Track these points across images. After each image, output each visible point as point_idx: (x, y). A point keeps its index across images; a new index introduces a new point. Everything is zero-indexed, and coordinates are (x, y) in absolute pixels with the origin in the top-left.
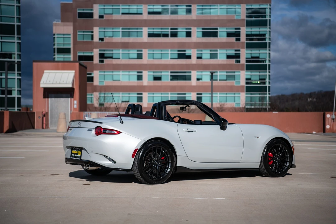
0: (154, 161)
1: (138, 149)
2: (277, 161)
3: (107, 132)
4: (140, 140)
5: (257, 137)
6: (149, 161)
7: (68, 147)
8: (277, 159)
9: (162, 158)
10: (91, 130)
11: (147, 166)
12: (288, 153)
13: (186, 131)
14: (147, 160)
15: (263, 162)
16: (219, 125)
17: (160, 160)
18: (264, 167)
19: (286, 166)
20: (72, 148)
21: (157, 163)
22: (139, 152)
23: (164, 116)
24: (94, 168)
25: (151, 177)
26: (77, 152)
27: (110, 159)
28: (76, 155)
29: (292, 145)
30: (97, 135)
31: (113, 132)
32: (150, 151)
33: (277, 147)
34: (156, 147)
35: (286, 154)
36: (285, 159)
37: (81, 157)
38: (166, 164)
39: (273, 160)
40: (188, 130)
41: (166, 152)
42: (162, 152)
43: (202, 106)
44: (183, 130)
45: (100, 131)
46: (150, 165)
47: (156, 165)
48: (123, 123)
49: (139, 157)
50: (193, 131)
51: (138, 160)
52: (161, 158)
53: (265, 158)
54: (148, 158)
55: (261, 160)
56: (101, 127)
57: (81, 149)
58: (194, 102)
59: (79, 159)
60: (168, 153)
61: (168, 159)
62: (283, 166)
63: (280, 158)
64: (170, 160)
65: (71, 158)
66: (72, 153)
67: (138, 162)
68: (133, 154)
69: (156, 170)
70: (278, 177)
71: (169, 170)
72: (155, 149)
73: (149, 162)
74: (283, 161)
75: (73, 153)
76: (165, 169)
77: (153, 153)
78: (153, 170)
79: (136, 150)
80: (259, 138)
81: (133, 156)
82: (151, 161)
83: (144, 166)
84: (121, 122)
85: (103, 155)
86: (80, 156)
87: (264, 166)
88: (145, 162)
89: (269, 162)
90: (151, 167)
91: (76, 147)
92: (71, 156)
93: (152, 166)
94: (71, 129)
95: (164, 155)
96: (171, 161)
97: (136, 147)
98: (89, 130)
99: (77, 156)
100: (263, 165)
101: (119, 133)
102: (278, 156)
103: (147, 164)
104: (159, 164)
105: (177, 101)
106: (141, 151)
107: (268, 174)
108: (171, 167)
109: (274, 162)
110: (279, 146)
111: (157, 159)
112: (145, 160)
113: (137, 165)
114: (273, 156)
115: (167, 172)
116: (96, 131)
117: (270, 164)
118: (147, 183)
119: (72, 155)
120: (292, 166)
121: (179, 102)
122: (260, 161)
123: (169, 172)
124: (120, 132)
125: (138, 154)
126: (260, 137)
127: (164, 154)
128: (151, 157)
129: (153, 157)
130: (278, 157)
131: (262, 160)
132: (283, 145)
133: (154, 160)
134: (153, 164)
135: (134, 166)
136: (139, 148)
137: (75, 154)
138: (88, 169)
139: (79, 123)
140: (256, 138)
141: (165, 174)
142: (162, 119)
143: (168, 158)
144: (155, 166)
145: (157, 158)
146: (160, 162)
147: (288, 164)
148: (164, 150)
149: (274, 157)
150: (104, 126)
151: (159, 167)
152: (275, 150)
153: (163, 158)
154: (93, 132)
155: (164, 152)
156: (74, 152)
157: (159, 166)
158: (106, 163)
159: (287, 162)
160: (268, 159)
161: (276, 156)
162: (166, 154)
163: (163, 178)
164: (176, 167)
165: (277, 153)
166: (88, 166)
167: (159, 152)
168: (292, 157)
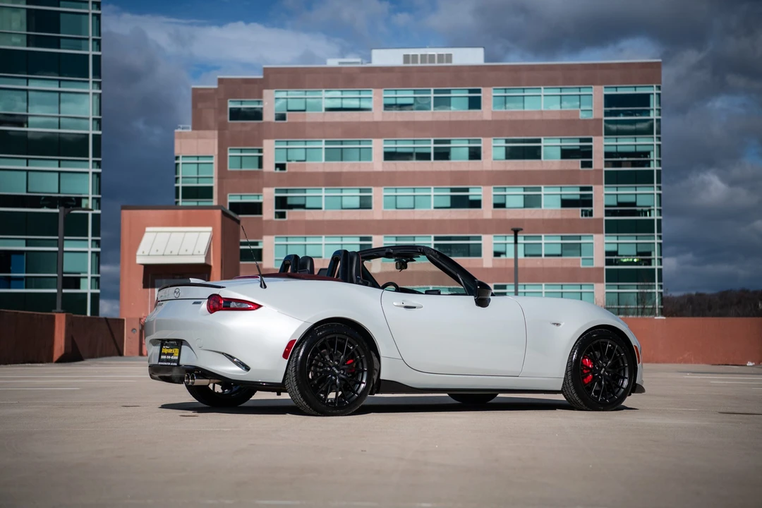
0: (330, 367)
1: (295, 340)
2: (601, 375)
3: (233, 305)
4: (302, 322)
5: (558, 324)
6: (320, 367)
7: (154, 342)
8: (602, 372)
9: (349, 362)
10: (199, 303)
11: (316, 377)
12: (625, 361)
13: (401, 306)
14: (316, 366)
15: (570, 378)
16: (473, 297)
17: (344, 364)
18: (572, 388)
19: (621, 387)
20: (163, 343)
21: (337, 371)
22: (298, 348)
23: (356, 276)
24: (202, 382)
26: (170, 351)
27: (239, 363)
28: (169, 357)
29: (634, 344)
30: (211, 313)
31: (245, 306)
32: (323, 346)
33: (600, 347)
34: (335, 338)
35: (621, 361)
36: (619, 372)
37: (178, 361)
38: (358, 374)
39: (593, 374)
40: (406, 304)
41: (357, 350)
42: (348, 349)
43: (438, 257)
44: (395, 304)
45: (217, 304)
46: (322, 375)
47: (335, 375)
48: (265, 287)
49: (298, 356)
50: (415, 307)
51: (296, 364)
52: (347, 361)
53: (575, 370)
54: (317, 361)
55: (566, 374)
56: (220, 296)
57: (179, 343)
58: (421, 250)
59: (175, 364)
60: (361, 352)
61: (360, 364)
62: (615, 388)
63: (609, 370)
64: (365, 365)
65: (160, 364)
66: (161, 354)
67: (296, 369)
68: (285, 350)
70: (603, 410)
71: (363, 386)
72: (332, 342)
73: (321, 370)
74: (617, 377)
75: (164, 354)
76: (354, 385)
77: (329, 350)
78: (328, 386)
79: (291, 343)
80: (561, 326)
81: (285, 356)
82: (324, 366)
83: (310, 377)
84: (261, 286)
85: (223, 354)
86: (177, 358)
87: (573, 385)
88: (312, 368)
89: (583, 378)
90: (324, 379)
91: (169, 340)
92: (160, 360)
93: (326, 377)
94: (161, 305)
95: (353, 356)
96: (368, 368)
97: (292, 336)
98: (195, 303)
99: (172, 357)
100: (571, 384)
102: (604, 365)
103: (315, 372)
104: (343, 374)
106: (302, 346)
107: (582, 403)
108: (367, 380)
109: (594, 378)
110: (606, 343)
111: (336, 363)
112: (311, 365)
113: (294, 374)
114: (594, 365)
115: (359, 392)
116: (209, 304)
117: (587, 382)
118: (315, 413)
119: (163, 357)
120: (635, 388)
121: (392, 251)
122: (563, 376)
123: (362, 392)
124: (259, 306)
125: (297, 352)
126: (562, 324)
127: (353, 353)
128: (324, 359)
129: (328, 359)
130: (605, 367)
131: (569, 373)
132: (614, 344)
133: (331, 364)
134: (329, 372)
135: (288, 376)
136: (297, 338)
137: (168, 354)
138: (193, 383)
139: (177, 290)
140: (555, 326)
141: (354, 395)
142: (352, 282)
143: (362, 361)
144: (334, 378)
145: (338, 361)
146: (343, 370)
147: (626, 383)
148: (352, 345)
149: (594, 368)
150: (225, 293)
151: (341, 379)
152: (598, 354)
153: (352, 361)
154: (204, 306)
155: (353, 348)
156: (165, 351)
158: (230, 370)
159: (624, 378)
160: (582, 371)
161: (598, 366)
162: (356, 353)
163: (351, 403)
164: (379, 380)
165: (601, 359)
166: (193, 378)
167: (341, 347)
168: (636, 369)
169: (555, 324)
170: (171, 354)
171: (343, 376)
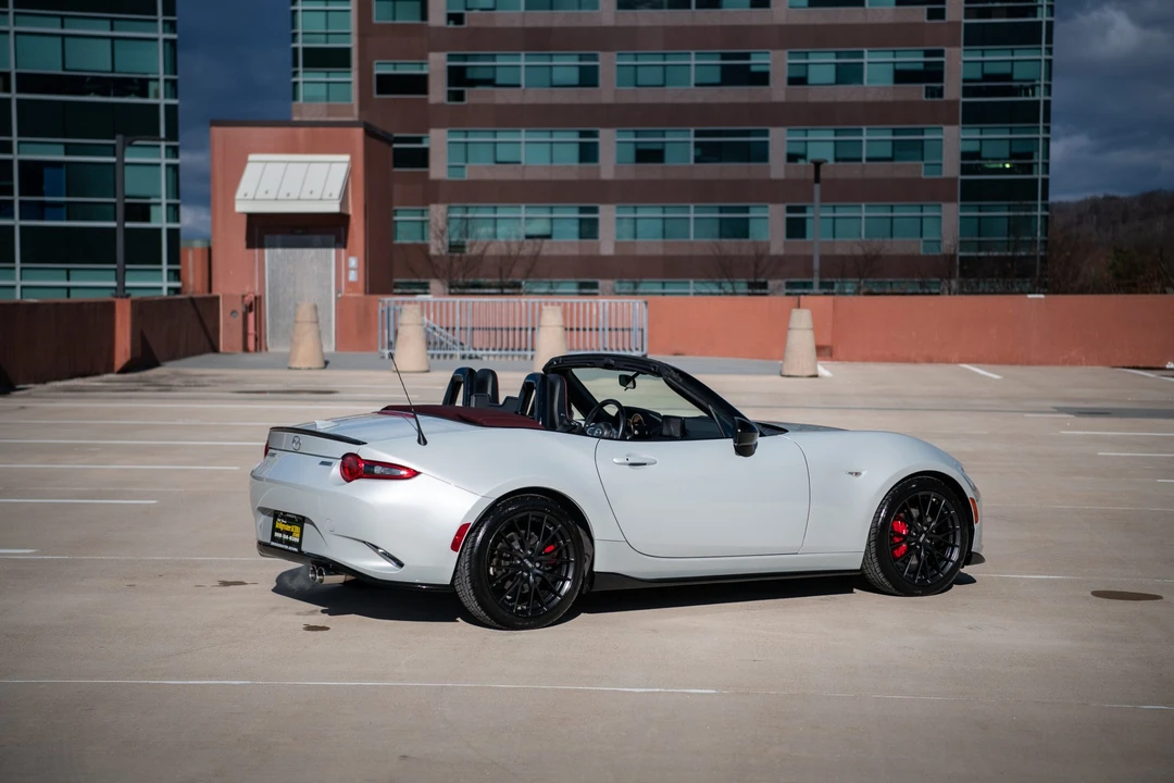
0: (520, 559)
1: (469, 524)
2: (920, 544)
3: (378, 470)
4: (479, 498)
5: (856, 474)
6: (506, 559)
7: (263, 511)
8: (921, 539)
9: (548, 550)
10: (329, 464)
11: (499, 573)
12: (957, 522)
13: (624, 464)
14: (500, 557)
15: (873, 550)
16: (732, 440)
17: (540, 554)
18: (876, 565)
19: (949, 560)
20: (276, 515)
21: (530, 565)
22: (473, 534)
23: (559, 414)
24: (339, 579)
25: (513, 607)
26: (288, 528)
27: (388, 556)
28: (286, 537)
29: (970, 494)
30: (349, 481)
31: (396, 473)
32: (510, 529)
33: (921, 504)
34: (528, 516)
35: (950, 522)
36: (947, 537)
37: (298, 545)
38: (560, 566)
39: (908, 543)
40: (631, 461)
41: (559, 532)
42: (547, 531)
43: (681, 380)
44: (615, 460)
45: (356, 469)
46: (507, 571)
47: (528, 570)
48: (425, 443)
49: (472, 547)
50: (645, 464)
51: (470, 558)
52: (544, 548)
53: (882, 536)
54: (501, 552)
55: (869, 544)
56: (359, 457)
57: (301, 521)
58: (655, 368)
59: (296, 550)
60: (566, 534)
61: (564, 552)
62: (941, 561)
63: (931, 536)
64: (572, 554)
65: (273, 544)
66: (275, 529)
67: (470, 566)
68: (455, 540)
69: (526, 585)
70: (921, 595)
71: (567, 585)
72: (523, 523)
73: (508, 563)
74: (942, 546)
75: (279, 531)
76: (555, 583)
77: (519, 535)
78: (517, 587)
79: (463, 528)
80: (860, 477)
81: (455, 546)
82: (511, 558)
83: (491, 572)
84: (419, 441)
85: (365, 542)
86: (297, 540)
87: (879, 561)
88: (494, 562)
89: (893, 549)
90: (512, 577)
91: (285, 513)
92: (274, 539)
93: (513, 575)
94: (273, 455)
95: (554, 540)
96: (575, 557)
97: (467, 516)
98: (323, 463)
99: (291, 538)
100: (875, 560)
101: (414, 474)
102: (925, 529)
103: (498, 566)
104: (538, 569)
105: (606, 360)
106: (479, 531)
107: (890, 587)
108: (574, 576)
109: (910, 548)
110: (929, 497)
111: (529, 553)
112: (492, 556)
113: (467, 573)
114: (910, 529)
115: (563, 593)
116: (343, 467)
117: (898, 556)
118: (499, 626)
119: (277, 534)
120: (970, 557)
121: (613, 362)
122: (863, 547)
123: (567, 594)
125: (471, 540)
126: (864, 473)
127: (554, 537)
128: (511, 548)
129: (517, 547)
130: (925, 532)
131: (873, 544)
132: (939, 496)
133: (521, 555)
134: (519, 567)
135: (458, 573)
136: (472, 521)
137: (285, 532)
138: (321, 581)
139: (297, 439)
140: (853, 477)
141: (553, 598)
143: (566, 547)
144: (526, 574)
145: (531, 549)
146: (539, 562)
147: (955, 557)
148: (552, 525)
149: (909, 534)
150: (366, 453)
151: (536, 575)
152: (915, 512)
153: (552, 547)
154: (336, 470)
155: (554, 529)
156: (279, 525)
157: (538, 575)
158: (376, 566)
159: (953, 547)
160: (892, 538)
161: (916, 532)
162: (558, 536)
163: (550, 610)
164: (592, 573)
165: (920, 519)
166: (320, 574)
167: (536, 528)
168: (972, 532)
169: (852, 473)
170: (290, 534)
171: (538, 571)
